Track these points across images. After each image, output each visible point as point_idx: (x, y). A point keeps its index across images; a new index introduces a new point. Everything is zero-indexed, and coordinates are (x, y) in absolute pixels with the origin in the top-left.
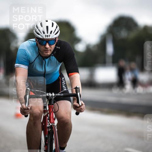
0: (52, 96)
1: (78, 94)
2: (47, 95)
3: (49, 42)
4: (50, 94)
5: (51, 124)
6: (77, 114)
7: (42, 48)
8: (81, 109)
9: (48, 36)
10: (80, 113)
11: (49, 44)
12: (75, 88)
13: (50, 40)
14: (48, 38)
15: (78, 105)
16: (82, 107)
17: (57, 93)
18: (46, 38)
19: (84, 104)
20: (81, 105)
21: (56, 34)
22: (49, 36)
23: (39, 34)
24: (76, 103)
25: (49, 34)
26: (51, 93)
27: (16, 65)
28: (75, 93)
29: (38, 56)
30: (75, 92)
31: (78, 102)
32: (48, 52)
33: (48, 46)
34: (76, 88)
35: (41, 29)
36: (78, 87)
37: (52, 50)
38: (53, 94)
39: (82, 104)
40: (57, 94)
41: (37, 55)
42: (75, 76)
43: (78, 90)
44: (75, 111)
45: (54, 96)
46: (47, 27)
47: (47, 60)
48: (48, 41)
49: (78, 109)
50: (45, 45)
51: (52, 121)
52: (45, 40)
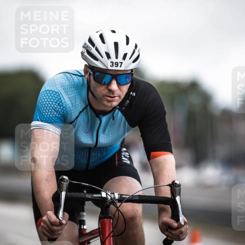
0: (113, 199)
1: (178, 198)
2: (103, 196)
3: (118, 77)
4: (109, 195)
7: (101, 90)
9: (117, 64)
11: (117, 83)
12: (170, 185)
13: (120, 73)
14: (119, 68)
15: (175, 225)
18: (114, 68)
21: (134, 61)
22: (119, 64)
23: (97, 59)
25: (120, 59)
29: (86, 107)
31: (176, 218)
32: (112, 101)
33: (114, 86)
34: (173, 185)
35: (102, 48)
36: (177, 182)
37: (122, 97)
38: (116, 195)
41: (84, 106)
43: (177, 189)
46: (116, 44)
47: (104, 119)
48: (116, 76)
49: (173, 232)
50: (110, 84)
52: (111, 72)
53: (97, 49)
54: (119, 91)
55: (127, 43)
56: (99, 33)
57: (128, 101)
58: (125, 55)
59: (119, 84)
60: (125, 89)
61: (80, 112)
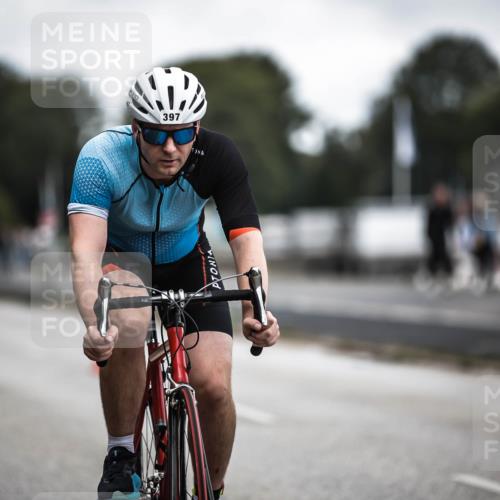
0: (178, 300)
1: (258, 291)
2: (164, 297)
4: (172, 295)
5: (177, 386)
6: (256, 351)
7: (154, 153)
8: (268, 335)
9: (172, 117)
10: (265, 349)
11: (175, 141)
12: (247, 274)
13: (178, 128)
14: (175, 122)
15: (258, 326)
16: (270, 331)
17: (195, 291)
18: (169, 122)
19: (275, 320)
20: (266, 324)
21: (196, 111)
22: (176, 117)
23: (145, 111)
24: (250, 320)
25: (176, 109)
26: (176, 292)
27: (72, 206)
28: (249, 288)
29: (139, 177)
30: (247, 287)
31: (258, 316)
32: (170, 167)
33: (171, 147)
34: (251, 274)
35: (153, 96)
36: (256, 269)
38: (182, 295)
39: (271, 323)
40: (192, 295)
41: (136, 176)
42: (248, 239)
43: (256, 278)
44: (250, 344)
45: (185, 301)
46: (171, 89)
48: (173, 132)
49: (258, 336)
51: (180, 376)
52: (165, 128)
53: (145, 98)
54: (178, 153)
55: (186, 87)
56: (149, 75)
57: (193, 166)
58: (183, 103)
59: (177, 144)
60: (187, 148)
61: (133, 185)
